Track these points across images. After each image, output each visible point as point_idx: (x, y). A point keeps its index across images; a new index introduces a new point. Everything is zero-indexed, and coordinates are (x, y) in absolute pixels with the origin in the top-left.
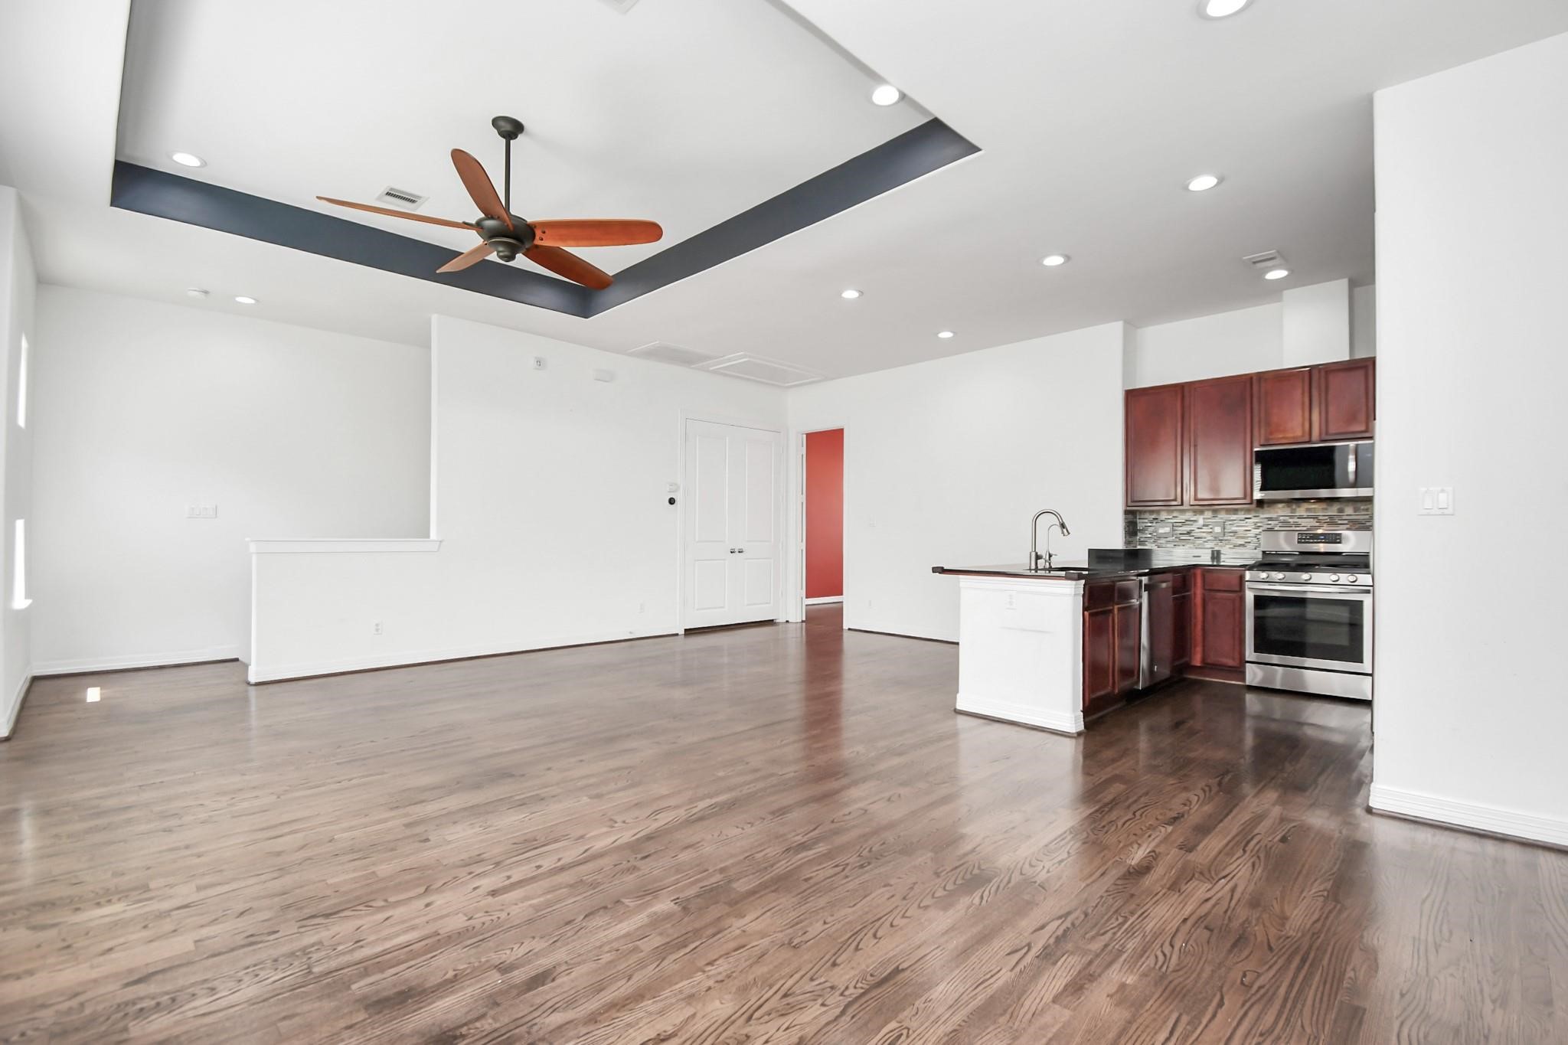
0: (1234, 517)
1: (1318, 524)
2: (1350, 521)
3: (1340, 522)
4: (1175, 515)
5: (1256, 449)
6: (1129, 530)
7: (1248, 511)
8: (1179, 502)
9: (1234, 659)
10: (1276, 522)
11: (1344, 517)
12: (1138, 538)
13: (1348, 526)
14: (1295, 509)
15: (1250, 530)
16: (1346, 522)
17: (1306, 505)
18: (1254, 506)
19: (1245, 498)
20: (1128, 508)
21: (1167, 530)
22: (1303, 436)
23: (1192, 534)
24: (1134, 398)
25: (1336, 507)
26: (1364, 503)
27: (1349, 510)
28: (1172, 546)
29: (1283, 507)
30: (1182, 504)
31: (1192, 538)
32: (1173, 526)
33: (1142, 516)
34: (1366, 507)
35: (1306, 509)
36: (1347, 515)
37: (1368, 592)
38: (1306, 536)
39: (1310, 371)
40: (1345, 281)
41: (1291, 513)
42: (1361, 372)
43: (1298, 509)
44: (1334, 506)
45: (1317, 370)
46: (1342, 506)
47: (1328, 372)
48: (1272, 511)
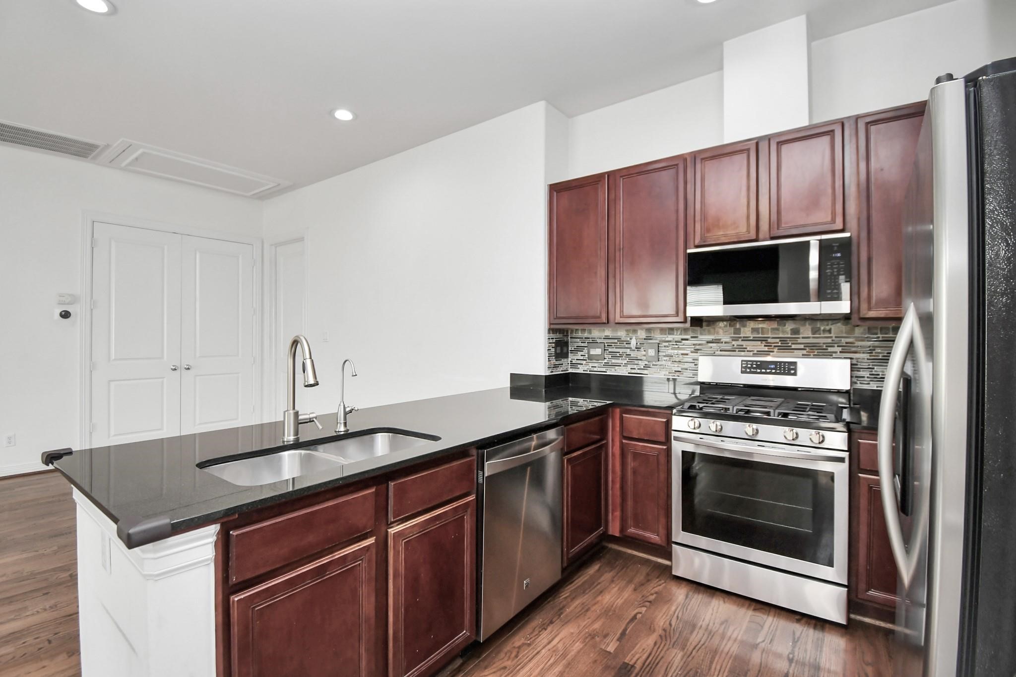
0: (670, 338)
1: (766, 349)
2: (807, 345)
3: (793, 346)
4: (606, 333)
5: (689, 251)
7: (685, 330)
8: (603, 319)
9: (659, 533)
10: (717, 346)
11: (800, 341)
12: (570, 359)
13: (804, 352)
14: (739, 329)
15: (687, 354)
16: (802, 346)
17: (752, 324)
18: (688, 325)
19: (677, 314)
20: (552, 326)
21: (599, 351)
22: (748, 231)
23: (625, 357)
25: (789, 326)
26: (825, 323)
27: (806, 331)
28: (603, 369)
29: (726, 326)
30: (610, 322)
32: (605, 347)
33: (574, 335)
34: (828, 328)
35: (752, 329)
36: (803, 338)
37: (841, 460)
38: (751, 365)
39: (757, 144)
40: (803, 19)
41: (734, 334)
42: (826, 139)
43: (742, 329)
44: (787, 326)
45: (767, 142)
46: (797, 326)
47: (780, 144)
48: (712, 330)
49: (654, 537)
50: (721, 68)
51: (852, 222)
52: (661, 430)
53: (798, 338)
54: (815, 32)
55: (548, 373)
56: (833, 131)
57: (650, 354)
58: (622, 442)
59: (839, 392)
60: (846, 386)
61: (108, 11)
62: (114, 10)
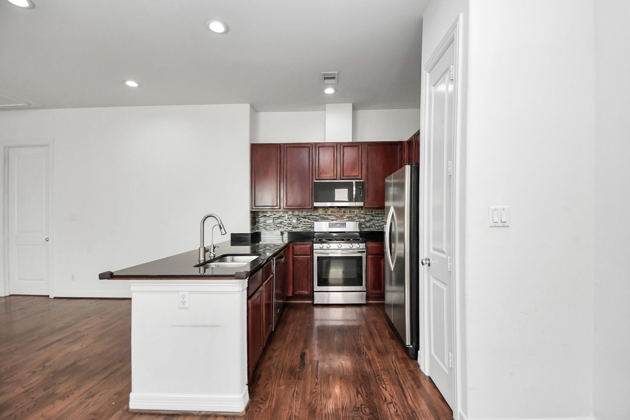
0: (301, 215)
1: (335, 218)
2: (348, 217)
3: (344, 217)
4: (274, 213)
5: (314, 182)
6: (252, 222)
7: (308, 212)
8: (278, 207)
9: (308, 290)
10: (319, 217)
12: (256, 226)
13: (347, 219)
15: (308, 221)
17: (331, 209)
18: (312, 209)
19: (309, 206)
20: (252, 210)
21: (271, 221)
22: (333, 176)
23: (283, 223)
24: (255, 148)
25: (343, 210)
27: (348, 212)
28: (273, 230)
29: (322, 210)
30: (280, 208)
31: (283, 226)
32: (274, 219)
33: (259, 215)
34: (354, 211)
35: (331, 211)
36: (347, 214)
37: (364, 252)
38: (332, 224)
39: (337, 145)
40: (351, 104)
41: (325, 213)
42: (356, 148)
43: (328, 211)
44: (342, 210)
45: (340, 145)
46: (345, 210)
47: (344, 146)
48: (317, 212)
49: (306, 292)
50: (325, 110)
51: (364, 177)
52: (309, 250)
53: (345, 214)
54: (354, 109)
55: (251, 233)
56: (359, 146)
57: (294, 222)
58: (293, 257)
59: (357, 232)
60: (359, 231)
61: (29, 6)
62: (33, 5)
